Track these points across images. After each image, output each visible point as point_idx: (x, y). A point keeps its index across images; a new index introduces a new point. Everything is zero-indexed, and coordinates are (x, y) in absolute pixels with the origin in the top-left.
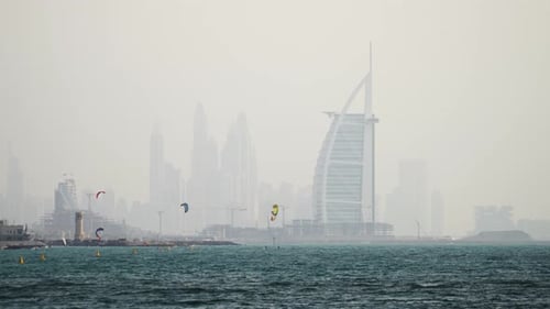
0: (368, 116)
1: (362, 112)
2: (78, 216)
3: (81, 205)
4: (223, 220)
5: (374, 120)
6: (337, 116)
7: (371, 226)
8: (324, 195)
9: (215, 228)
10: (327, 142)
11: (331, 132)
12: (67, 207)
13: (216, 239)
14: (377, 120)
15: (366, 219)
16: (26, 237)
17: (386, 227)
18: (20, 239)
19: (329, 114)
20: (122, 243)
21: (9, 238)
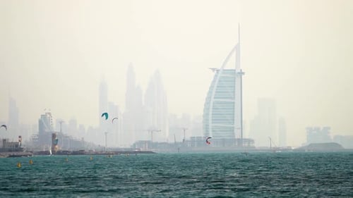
0: (238, 71)
1: (234, 68)
2: (54, 136)
3: (55, 128)
4: (146, 137)
5: (241, 73)
6: (218, 71)
7: (240, 141)
8: (210, 122)
9: (141, 143)
10: (212, 87)
11: (214, 81)
12: (47, 130)
13: (142, 150)
14: (243, 73)
15: (237, 136)
16: (21, 150)
17: (250, 141)
18: (17, 151)
19: (213, 69)
20: (81, 152)
21: (10, 151)
